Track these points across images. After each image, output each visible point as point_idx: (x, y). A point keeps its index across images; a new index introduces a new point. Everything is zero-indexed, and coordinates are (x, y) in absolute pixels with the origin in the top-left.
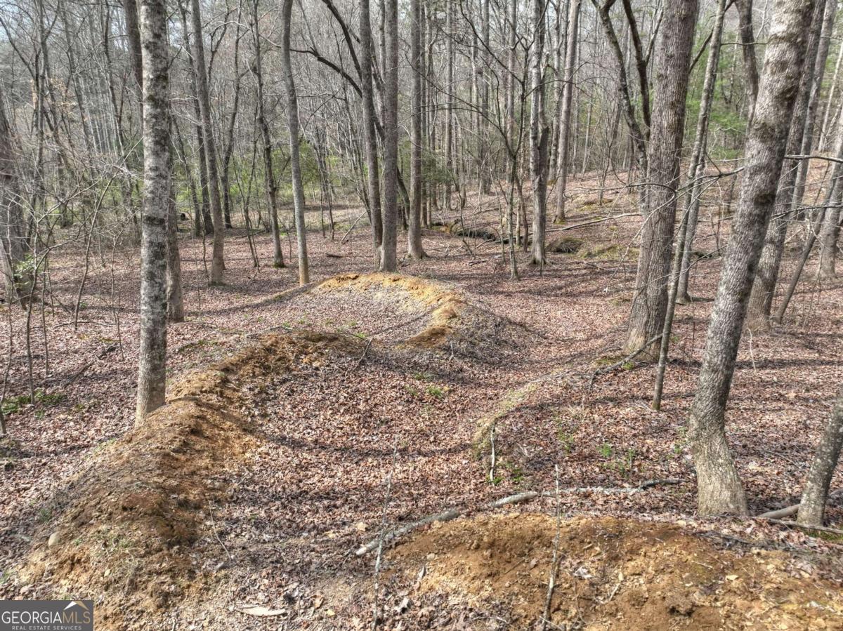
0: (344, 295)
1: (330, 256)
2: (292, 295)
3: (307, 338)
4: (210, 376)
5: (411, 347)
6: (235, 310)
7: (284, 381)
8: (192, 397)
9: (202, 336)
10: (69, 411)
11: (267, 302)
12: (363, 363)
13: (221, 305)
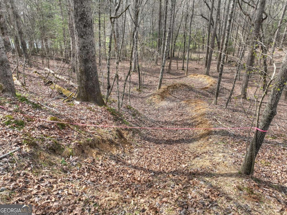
0: (194, 78)
1: (196, 68)
2: (183, 77)
3: (181, 85)
4: (166, 87)
5: (200, 89)
6: (171, 79)
7: (176, 90)
8: (164, 89)
9: (165, 82)
10: (147, 89)
11: (178, 78)
12: (190, 90)
13: (169, 77)
